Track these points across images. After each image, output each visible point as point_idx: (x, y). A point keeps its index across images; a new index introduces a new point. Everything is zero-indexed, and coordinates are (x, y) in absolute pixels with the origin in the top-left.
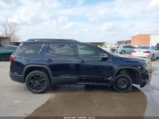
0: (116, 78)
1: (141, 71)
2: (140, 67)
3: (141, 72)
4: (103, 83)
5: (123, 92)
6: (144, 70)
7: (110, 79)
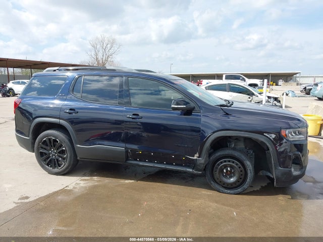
0: (211, 158)
1: (275, 145)
2: (273, 136)
3: (276, 147)
4: (181, 165)
5: (229, 191)
6: (284, 145)
7: (195, 158)
